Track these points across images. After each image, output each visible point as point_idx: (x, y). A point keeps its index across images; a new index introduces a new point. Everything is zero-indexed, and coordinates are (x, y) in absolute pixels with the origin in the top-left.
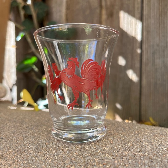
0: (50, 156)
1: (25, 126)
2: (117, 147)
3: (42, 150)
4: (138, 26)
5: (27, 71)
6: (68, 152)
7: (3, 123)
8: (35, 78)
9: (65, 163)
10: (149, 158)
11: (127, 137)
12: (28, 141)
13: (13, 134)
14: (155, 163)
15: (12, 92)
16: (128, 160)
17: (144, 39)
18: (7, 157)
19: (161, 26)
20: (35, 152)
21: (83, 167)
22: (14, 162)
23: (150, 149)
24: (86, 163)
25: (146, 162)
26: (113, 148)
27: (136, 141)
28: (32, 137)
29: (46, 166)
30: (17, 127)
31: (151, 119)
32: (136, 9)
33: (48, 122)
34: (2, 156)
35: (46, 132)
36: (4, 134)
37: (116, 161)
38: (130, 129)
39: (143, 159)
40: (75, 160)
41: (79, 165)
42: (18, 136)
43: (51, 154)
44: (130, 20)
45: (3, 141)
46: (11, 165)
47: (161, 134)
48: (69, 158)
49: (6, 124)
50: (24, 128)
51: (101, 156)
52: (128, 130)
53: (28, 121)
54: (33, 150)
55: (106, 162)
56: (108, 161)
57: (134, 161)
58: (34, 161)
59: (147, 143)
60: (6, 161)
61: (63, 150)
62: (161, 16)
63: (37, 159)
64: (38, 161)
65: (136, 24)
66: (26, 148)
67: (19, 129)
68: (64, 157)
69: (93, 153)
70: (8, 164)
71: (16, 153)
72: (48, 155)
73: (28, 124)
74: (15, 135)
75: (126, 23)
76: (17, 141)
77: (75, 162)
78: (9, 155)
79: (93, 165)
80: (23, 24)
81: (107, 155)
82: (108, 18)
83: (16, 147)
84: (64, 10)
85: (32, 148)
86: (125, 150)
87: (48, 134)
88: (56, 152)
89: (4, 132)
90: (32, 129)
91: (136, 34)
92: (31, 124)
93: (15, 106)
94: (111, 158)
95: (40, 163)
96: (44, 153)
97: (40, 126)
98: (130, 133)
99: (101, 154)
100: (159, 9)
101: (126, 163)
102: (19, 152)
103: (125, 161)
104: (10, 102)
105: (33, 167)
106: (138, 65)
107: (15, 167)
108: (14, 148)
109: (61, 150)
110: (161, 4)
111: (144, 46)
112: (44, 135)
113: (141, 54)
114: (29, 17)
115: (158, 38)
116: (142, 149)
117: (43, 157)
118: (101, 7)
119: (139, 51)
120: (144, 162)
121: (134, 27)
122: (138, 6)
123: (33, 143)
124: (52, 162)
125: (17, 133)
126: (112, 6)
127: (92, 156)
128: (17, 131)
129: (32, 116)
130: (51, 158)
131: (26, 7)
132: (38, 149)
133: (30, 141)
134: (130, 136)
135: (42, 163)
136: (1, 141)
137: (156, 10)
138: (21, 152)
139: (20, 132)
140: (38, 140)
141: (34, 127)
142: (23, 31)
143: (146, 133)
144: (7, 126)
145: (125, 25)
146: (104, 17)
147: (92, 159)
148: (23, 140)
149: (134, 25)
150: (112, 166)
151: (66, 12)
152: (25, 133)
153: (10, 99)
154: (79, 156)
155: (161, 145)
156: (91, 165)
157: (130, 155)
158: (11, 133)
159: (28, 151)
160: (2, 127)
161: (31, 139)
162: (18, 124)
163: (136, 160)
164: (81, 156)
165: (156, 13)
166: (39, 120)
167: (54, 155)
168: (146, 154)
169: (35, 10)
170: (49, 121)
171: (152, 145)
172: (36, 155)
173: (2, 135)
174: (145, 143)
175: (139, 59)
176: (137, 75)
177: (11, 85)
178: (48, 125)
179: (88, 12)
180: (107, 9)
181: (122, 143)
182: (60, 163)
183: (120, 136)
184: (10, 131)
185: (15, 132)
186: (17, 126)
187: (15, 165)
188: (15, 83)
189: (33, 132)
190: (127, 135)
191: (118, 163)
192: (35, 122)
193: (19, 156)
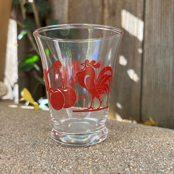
0: (45, 151)
1: (24, 124)
2: (108, 144)
3: (38, 146)
4: (140, 25)
5: (28, 70)
6: (62, 148)
7: (3, 120)
8: (36, 77)
9: (58, 157)
10: (136, 154)
11: (119, 135)
12: (26, 138)
13: (13, 131)
14: (140, 158)
15: (13, 91)
16: (116, 155)
17: (146, 38)
18: (6, 151)
19: (162, 26)
20: (32, 148)
21: (74, 161)
22: (12, 156)
23: (139, 146)
24: (77, 158)
25: (132, 157)
26: (105, 144)
27: (127, 139)
28: (30, 134)
29: (41, 160)
30: (17, 125)
31: (151, 120)
32: (138, 8)
33: (47, 121)
34: (2, 151)
35: (43, 130)
36: (4, 131)
37: (105, 156)
38: (124, 128)
39: (130, 154)
40: (68, 155)
41: (70, 160)
42: (17, 133)
43: (47, 149)
44: (132, 19)
45: (3, 137)
46: (10, 159)
47: (152, 132)
48: (62, 153)
49: (6, 122)
50: (23, 126)
51: (92, 152)
52: (122, 129)
53: (27, 119)
54: (30, 146)
55: (95, 157)
56: (97, 156)
57: (121, 156)
58: (31, 156)
59: (136, 141)
60: (5, 155)
61: (57, 146)
62: (163, 15)
63: (33, 153)
64: (34, 155)
65: (138, 24)
66: (24, 144)
67: (18, 127)
68: (58, 152)
69: (84, 149)
70: (7, 158)
71: (14, 148)
72: (44, 150)
73: (27, 122)
74: (15, 132)
75: (128, 22)
76: (16, 138)
77: (67, 156)
78: (8, 150)
79: (83, 160)
80: (25, 22)
81: (97, 151)
82: (110, 17)
83: (15, 143)
84: (66, 8)
85: (29, 144)
86: (115, 147)
87: (45, 132)
88: (51, 147)
89: (4, 129)
90: (31, 127)
91: (138, 34)
92: (30, 122)
93: (16, 105)
94: (101, 153)
95: (36, 157)
96: (40, 148)
97: (38, 124)
98: (123, 131)
99: (93, 150)
100: (161, 9)
101: (114, 158)
102: (17, 147)
103: (112, 156)
104: (12, 101)
105: (29, 160)
106: (139, 65)
107: (13, 160)
108: (13, 144)
109: (56, 146)
110: (163, 4)
111: (146, 46)
112: (42, 132)
113: (143, 54)
114: (31, 15)
115: (159, 38)
116: (131, 146)
117: (39, 152)
118: (103, 5)
119: (140, 51)
120: (130, 157)
121: (135, 26)
122: (140, 5)
123: (30, 139)
124: (47, 156)
125: (16, 130)
126: (115, 4)
127: (84, 152)
128: (16, 128)
129: (32, 114)
130: (46, 153)
131: (27, 5)
132: (34, 144)
133: (28, 138)
134: (122, 134)
135: (38, 157)
136: (1, 137)
137: (158, 10)
138: (20, 147)
139: (19, 129)
140: (36, 137)
141: (32, 125)
142: (25, 29)
143: (138, 132)
144: (7, 124)
145: (127, 25)
146: (106, 16)
147: (83, 154)
148: (22, 137)
149: (136, 25)
150: (100, 160)
151: (69, 10)
152: (24, 130)
153: (11, 98)
154: (71, 152)
155: (149, 142)
156: (81, 159)
157: (119, 151)
158: (11, 130)
159: (26, 146)
160: (2, 125)
161: (29, 136)
162: (18, 122)
163: (123, 155)
164: (73, 151)
165: (158, 13)
166: (38, 118)
167: (49, 151)
168: (134, 150)
169: (37, 8)
170: (47, 119)
171: (141, 142)
172: (32, 150)
173: (2, 132)
174: (134, 141)
175: (140, 58)
176: (138, 76)
177: (12, 84)
178: (46, 123)
179: (90, 11)
180: (109, 8)
181: (113, 141)
182: (54, 157)
183: (113, 134)
184: (10, 128)
185: (14, 129)
186: (16, 123)
187: (13, 159)
188: (16, 81)
189: (31, 130)
190: (120, 133)
191: (106, 158)
192: (34, 120)
193: (17, 151)
